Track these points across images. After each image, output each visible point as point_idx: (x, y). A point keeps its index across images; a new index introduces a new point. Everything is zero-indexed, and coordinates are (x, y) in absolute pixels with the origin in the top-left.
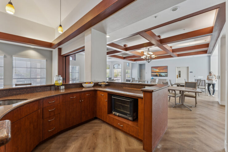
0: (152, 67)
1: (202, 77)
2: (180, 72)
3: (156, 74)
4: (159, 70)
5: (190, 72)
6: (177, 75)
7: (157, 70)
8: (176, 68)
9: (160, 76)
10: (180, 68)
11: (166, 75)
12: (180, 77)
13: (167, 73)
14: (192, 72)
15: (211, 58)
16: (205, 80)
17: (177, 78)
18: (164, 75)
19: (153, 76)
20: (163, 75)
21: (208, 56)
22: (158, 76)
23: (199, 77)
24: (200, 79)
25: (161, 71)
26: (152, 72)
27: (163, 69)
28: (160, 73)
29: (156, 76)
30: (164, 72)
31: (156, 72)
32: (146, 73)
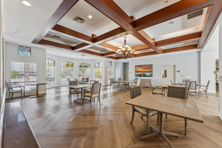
0: (136, 66)
1: (191, 77)
2: (165, 71)
3: (140, 73)
4: (143, 69)
5: (177, 71)
6: (163, 75)
7: (141, 70)
8: (162, 66)
9: (145, 76)
10: (166, 66)
11: (150, 75)
12: (166, 76)
13: (152, 72)
14: (179, 71)
15: (202, 54)
16: (195, 82)
17: (163, 78)
18: (149, 75)
19: (136, 75)
20: (147, 75)
21: (197, 52)
22: (142, 75)
23: (188, 78)
24: (189, 79)
25: (146, 70)
26: (136, 72)
27: (147, 68)
28: (144, 73)
29: (140, 76)
30: (148, 71)
31: (140, 71)
32: (130, 72)
